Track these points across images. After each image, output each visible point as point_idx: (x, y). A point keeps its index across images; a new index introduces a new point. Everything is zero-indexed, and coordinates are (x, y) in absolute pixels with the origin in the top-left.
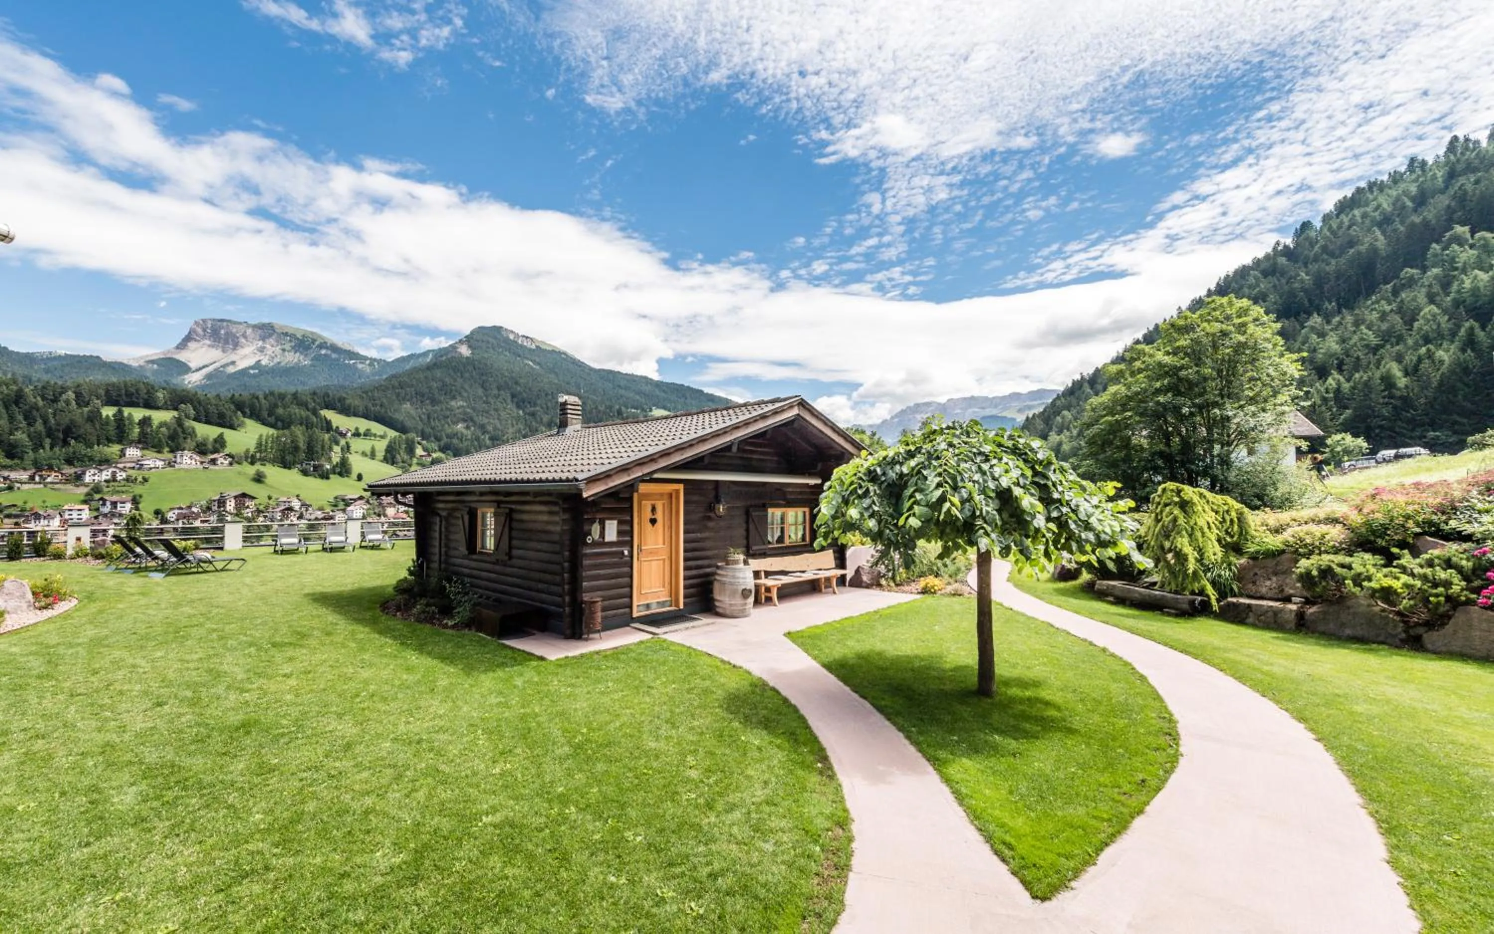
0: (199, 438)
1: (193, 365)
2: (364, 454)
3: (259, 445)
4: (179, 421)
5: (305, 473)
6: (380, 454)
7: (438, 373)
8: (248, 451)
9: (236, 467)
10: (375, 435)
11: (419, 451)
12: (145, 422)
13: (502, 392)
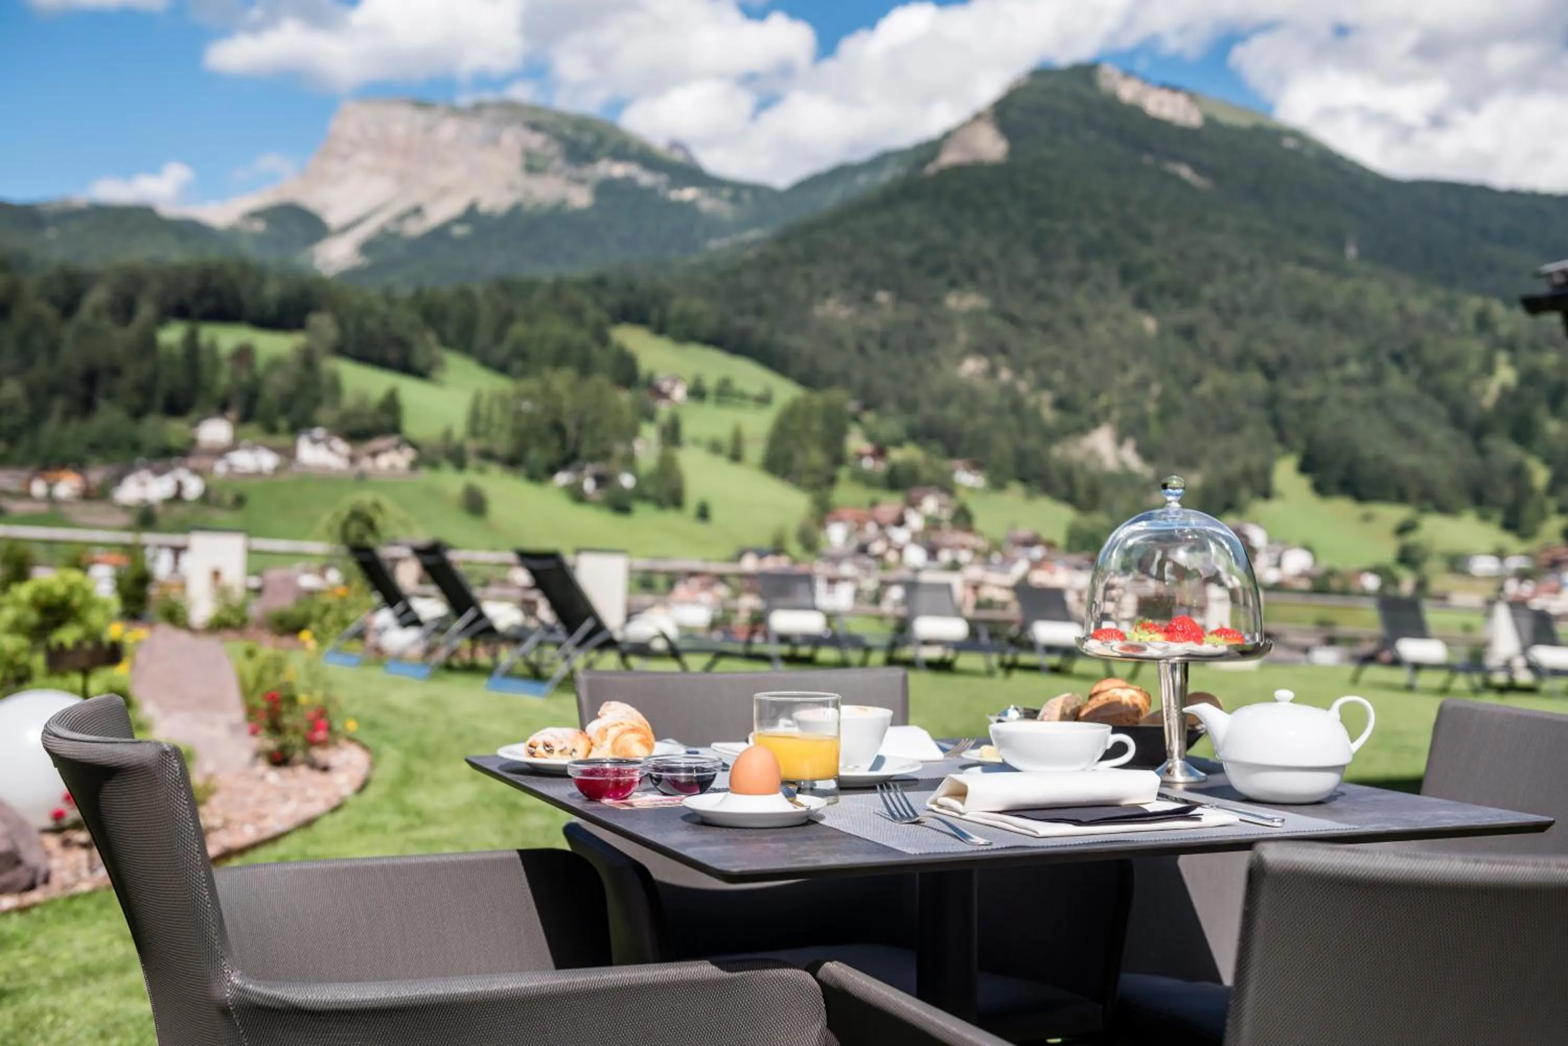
0: (349, 400)
1: (333, 219)
2: (715, 448)
3: (475, 417)
4: (308, 360)
5: (577, 495)
6: (755, 452)
7: (912, 215)
8: (448, 434)
9: (425, 475)
10: (743, 396)
11: (856, 442)
12: (244, 354)
13: (1095, 266)
